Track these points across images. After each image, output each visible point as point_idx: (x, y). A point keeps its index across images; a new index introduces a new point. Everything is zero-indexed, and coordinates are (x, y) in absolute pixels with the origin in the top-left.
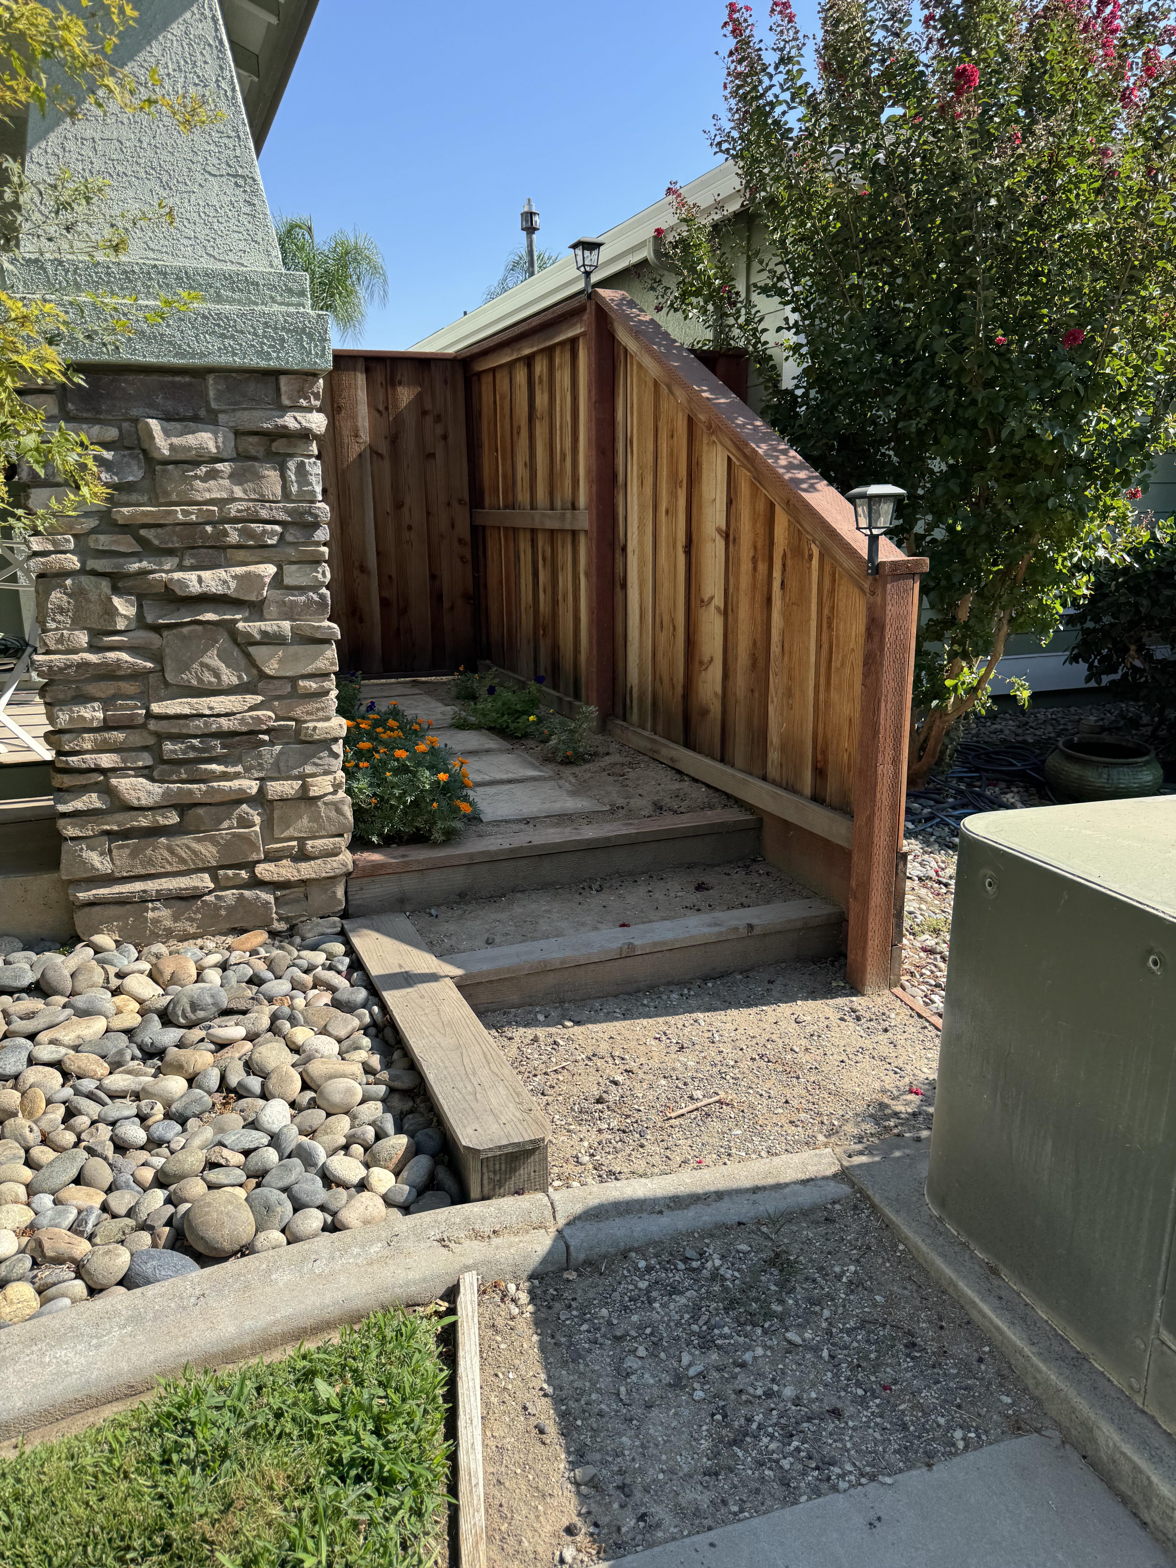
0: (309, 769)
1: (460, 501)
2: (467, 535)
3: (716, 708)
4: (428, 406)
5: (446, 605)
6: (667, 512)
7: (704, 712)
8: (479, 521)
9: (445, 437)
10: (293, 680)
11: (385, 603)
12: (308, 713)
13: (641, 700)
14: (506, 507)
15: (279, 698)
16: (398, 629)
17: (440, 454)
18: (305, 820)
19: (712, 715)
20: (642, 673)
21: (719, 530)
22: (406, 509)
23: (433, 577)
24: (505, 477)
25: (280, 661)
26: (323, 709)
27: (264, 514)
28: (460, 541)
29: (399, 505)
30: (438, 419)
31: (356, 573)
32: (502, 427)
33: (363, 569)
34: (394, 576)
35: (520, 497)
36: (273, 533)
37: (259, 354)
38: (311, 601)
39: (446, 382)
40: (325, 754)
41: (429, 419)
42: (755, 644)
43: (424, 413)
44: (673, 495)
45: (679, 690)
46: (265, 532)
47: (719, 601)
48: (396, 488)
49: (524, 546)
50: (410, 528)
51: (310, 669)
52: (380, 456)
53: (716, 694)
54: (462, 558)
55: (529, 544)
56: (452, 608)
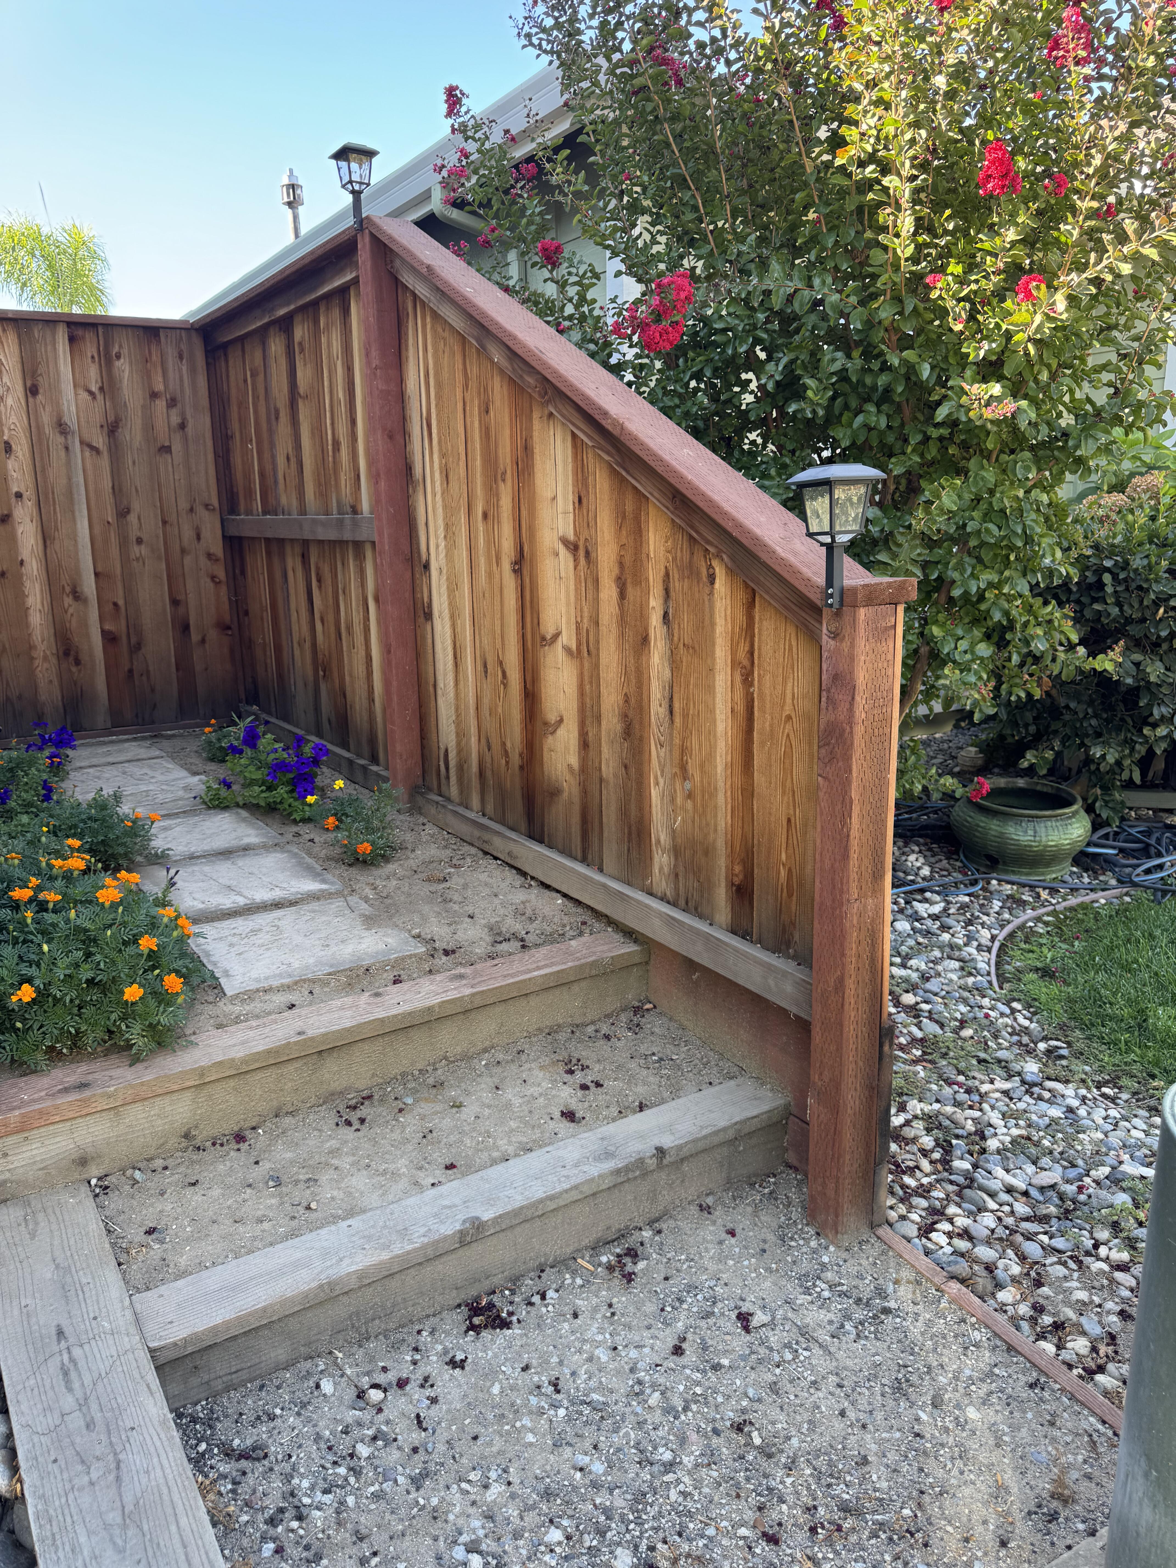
1: (207, 506)
2: (218, 548)
3: (569, 787)
4: (159, 387)
5: (195, 637)
6: (485, 516)
7: (555, 793)
8: (233, 532)
9: (182, 426)
11: (109, 638)
13: (460, 768)
14: (265, 513)
16: (131, 671)
17: (177, 447)
19: (565, 795)
20: (461, 734)
21: (565, 541)
22: (132, 518)
23: (175, 602)
24: (262, 475)
28: (209, 556)
29: (123, 513)
30: (172, 403)
31: (68, 600)
32: (256, 412)
33: (77, 595)
34: (121, 602)
35: (284, 500)
39: (181, 357)
41: (161, 405)
42: (627, 701)
43: (154, 395)
44: (492, 492)
45: (516, 760)
47: (568, 638)
48: (117, 490)
49: (293, 562)
50: (139, 541)
52: (97, 451)
53: (570, 766)
54: (213, 578)
55: (298, 561)
56: (203, 641)
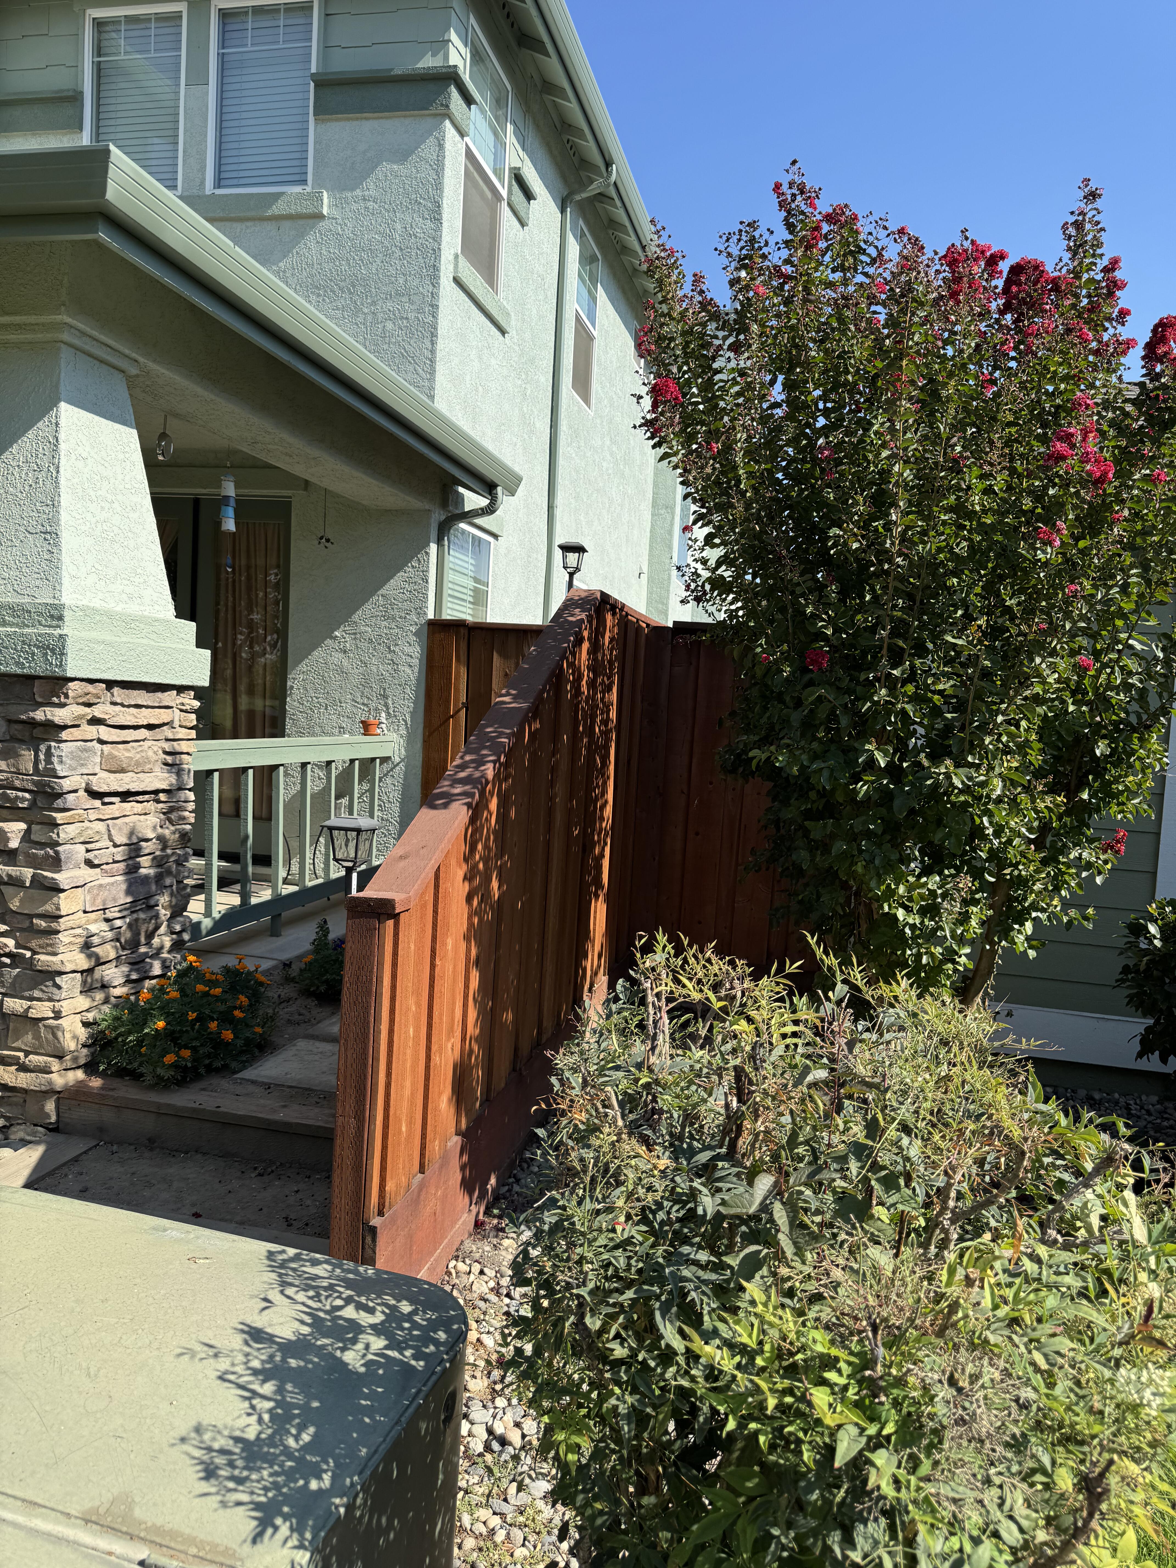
0: (37, 994)
10: (31, 916)
12: (41, 947)
15: (22, 930)
18: (30, 1037)
25: (21, 901)
26: (51, 945)
27: (17, 783)
36: (23, 799)
37: (18, 664)
38: (47, 855)
40: (49, 983)
46: (17, 797)
51: (41, 910)
